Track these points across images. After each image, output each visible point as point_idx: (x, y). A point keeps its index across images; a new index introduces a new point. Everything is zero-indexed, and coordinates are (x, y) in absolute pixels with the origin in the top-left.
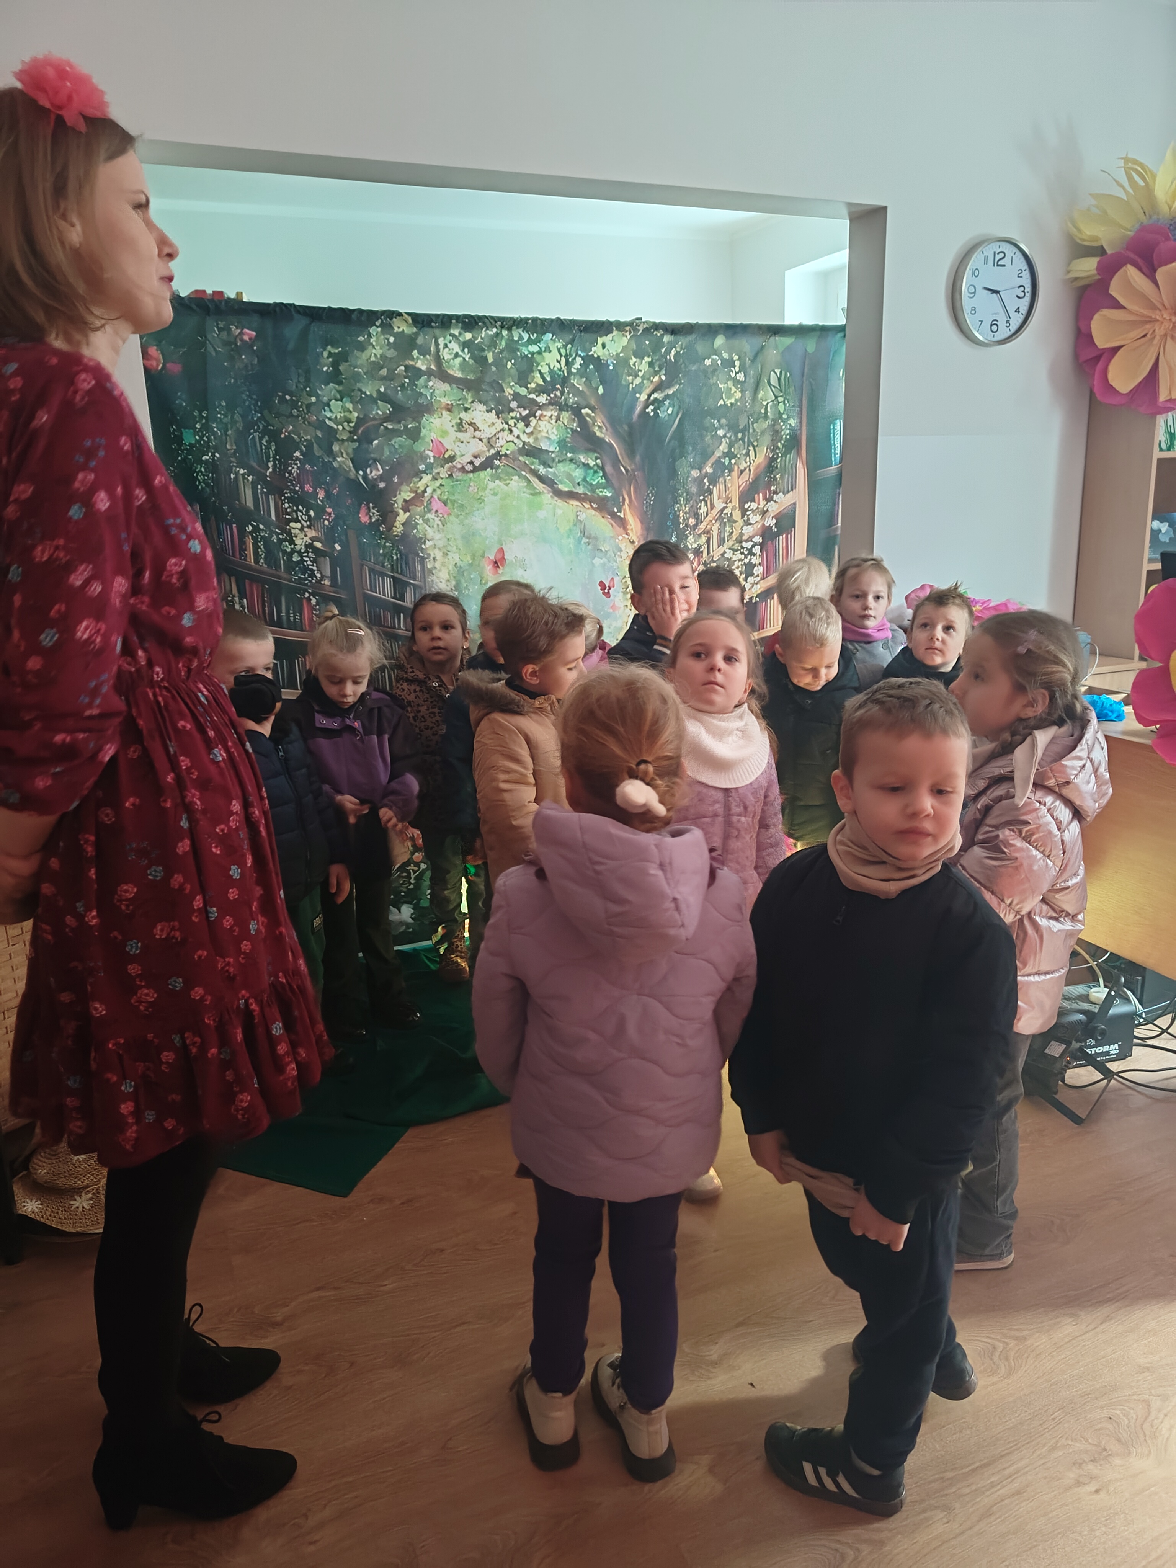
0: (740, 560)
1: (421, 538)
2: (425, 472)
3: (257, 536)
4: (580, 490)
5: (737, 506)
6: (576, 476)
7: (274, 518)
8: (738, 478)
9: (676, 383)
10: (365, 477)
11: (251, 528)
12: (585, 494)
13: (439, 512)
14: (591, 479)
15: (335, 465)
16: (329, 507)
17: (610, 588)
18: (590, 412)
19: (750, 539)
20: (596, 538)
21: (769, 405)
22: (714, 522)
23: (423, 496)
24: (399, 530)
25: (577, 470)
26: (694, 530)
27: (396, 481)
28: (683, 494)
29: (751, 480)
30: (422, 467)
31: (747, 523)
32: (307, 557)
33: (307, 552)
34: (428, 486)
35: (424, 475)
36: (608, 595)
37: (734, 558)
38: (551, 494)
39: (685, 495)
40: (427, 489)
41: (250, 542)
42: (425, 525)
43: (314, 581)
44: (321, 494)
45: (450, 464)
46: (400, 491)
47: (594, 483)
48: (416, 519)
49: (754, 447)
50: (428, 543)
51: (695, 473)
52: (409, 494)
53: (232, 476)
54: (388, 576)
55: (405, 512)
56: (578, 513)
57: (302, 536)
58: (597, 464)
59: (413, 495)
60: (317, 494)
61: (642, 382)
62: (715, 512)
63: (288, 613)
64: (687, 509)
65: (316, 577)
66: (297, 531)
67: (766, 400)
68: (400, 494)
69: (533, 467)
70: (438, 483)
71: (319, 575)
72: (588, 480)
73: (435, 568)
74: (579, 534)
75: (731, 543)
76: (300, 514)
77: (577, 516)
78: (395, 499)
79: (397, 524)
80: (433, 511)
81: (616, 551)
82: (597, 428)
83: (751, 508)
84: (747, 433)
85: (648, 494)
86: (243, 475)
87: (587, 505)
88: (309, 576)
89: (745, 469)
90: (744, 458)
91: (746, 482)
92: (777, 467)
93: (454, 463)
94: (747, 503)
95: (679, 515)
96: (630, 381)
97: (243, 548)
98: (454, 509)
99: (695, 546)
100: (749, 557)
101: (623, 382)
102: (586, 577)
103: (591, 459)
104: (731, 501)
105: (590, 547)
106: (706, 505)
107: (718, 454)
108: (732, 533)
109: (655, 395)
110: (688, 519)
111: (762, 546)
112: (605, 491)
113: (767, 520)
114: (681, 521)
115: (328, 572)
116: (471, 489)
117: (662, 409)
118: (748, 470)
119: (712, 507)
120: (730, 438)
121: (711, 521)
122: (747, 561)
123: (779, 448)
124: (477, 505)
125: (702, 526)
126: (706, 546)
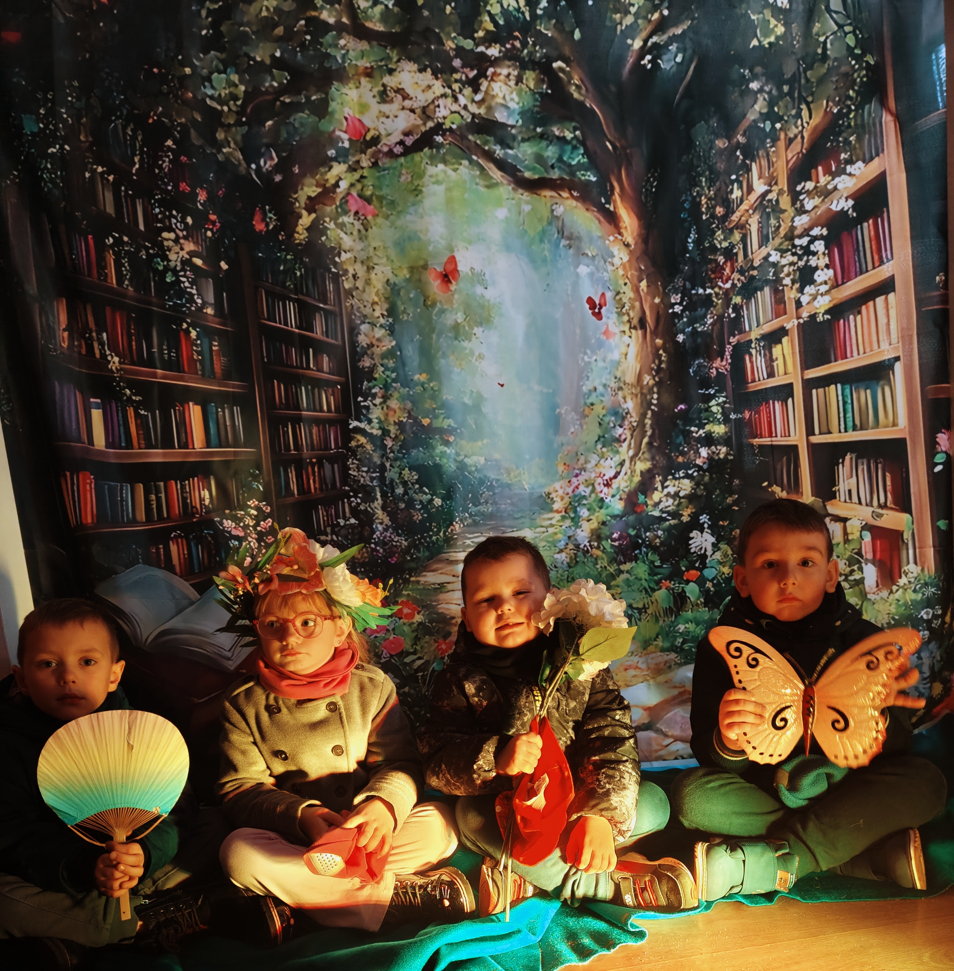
0: (792, 264)
1: (333, 248)
2: (335, 159)
3: (120, 251)
4: (555, 174)
5: (786, 188)
6: (548, 157)
7: (142, 227)
8: (787, 149)
9: (687, 18)
10: (258, 170)
11: (111, 240)
12: (562, 179)
13: (361, 214)
14: (570, 158)
15: (220, 157)
16: (213, 214)
17: (601, 308)
18: (564, 65)
19: (806, 232)
20: (579, 238)
21: (828, 41)
22: (751, 212)
23: (334, 192)
24: (302, 237)
25: (550, 148)
26: (724, 223)
27: (297, 171)
28: (704, 172)
29: (804, 151)
30: (331, 153)
31: (801, 211)
32: (184, 276)
33: (183, 269)
34: (340, 179)
35: (335, 164)
36: (598, 316)
37: (784, 262)
38: (513, 185)
39: (707, 173)
40: (341, 183)
41: (111, 259)
42: (339, 231)
43: (193, 308)
44: (202, 197)
45: (374, 148)
46: (303, 185)
47: (574, 163)
48: (325, 222)
49: (808, 104)
50: (344, 256)
51: (721, 144)
52: (314, 188)
53: (87, 175)
54: (290, 299)
55: (310, 213)
56: (554, 207)
57: (177, 249)
58: (575, 137)
59: (319, 190)
60: (197, 195)
61: (636, 21)
62: (753, 197)
63: (161, 350)
64: (712, 193)
65: (196, 303)
66: (171, 243)
67: (824, 34)
68: (302, 189)
69: (486, 148)
70: (357, 176)
71: (199, 301)
72: (565, 159)
73: (357, 288)
74: (556, 235)
75: (778, 241)
76: (174, 221)
77: (552, 211)
78: (296, 196)
79: (299, 229)
80: (352, 213)
81: (606, 257)
82: (574, 88)
83: (806, 188)
84: (796, 85)
86: (102, 174)
87: (565, 194)
88: (187, 302)
89: (796, 136)
90: (792, 121)
91: (798, 153)
92: (849, 125)
93: (379, 147)
94: (800, 183)
95: (701, 200)
96: (618, 21)
97: (102, 266)
98: (382, 207)
99: (725, 244)
100: (805, 258)
101: (608, 23)
102: (569, 292)
103: (568, 130)
104: (776, 184)
105: (571, 251)
106: (741, 187)
107: (752, 116)
108: (779, 227)
109: (654, 39)
110: (714, 207)
111: (829, 241)
112: (589, 173)
113: (835, 202)
114: (704, 210)
115: (211, 299)
116: (403, 178)
117: (665, 57)
118: (799, 137)
119: (750, 189)
120: (769, 93)
121: (747, 211)
122: (801, 263)
123: (850, 98)
124: (411, 198)
125: (735, 217)
126: (741, 246)
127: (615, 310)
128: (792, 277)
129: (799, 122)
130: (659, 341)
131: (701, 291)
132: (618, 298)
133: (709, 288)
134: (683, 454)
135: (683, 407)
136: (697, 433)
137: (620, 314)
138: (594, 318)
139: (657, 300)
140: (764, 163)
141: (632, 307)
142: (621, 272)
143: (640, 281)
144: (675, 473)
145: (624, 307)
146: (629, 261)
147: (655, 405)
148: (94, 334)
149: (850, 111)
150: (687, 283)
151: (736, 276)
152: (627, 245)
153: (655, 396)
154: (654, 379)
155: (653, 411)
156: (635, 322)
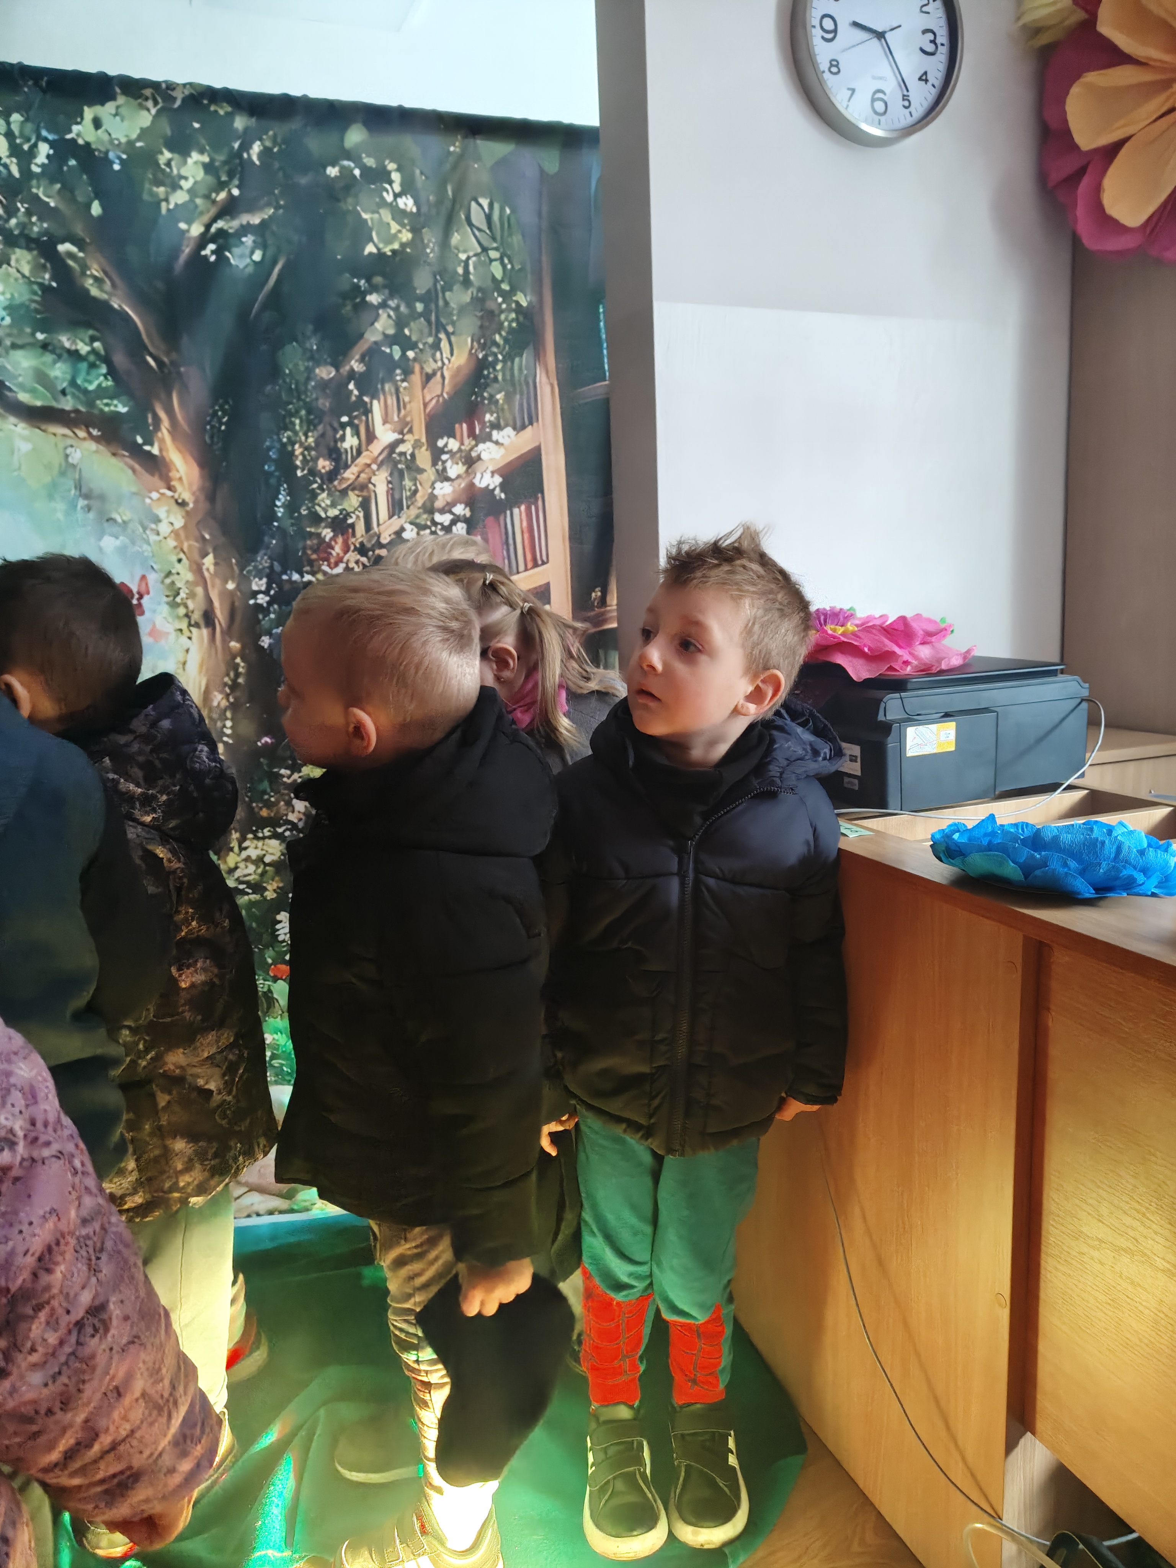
4: (67, 404)
5: (424, 440)
6: (55, 377)
8: (423, 387)
9: (268, 205)
12: (77, 411)
18: (74, 249)
19: (448, 508)
20: (103, 498)
21: (470, 263)
22: (375, 467)
25: (58, 364)
26: (331, 482)
28: (298, 411)
29: (445, 395)
31: (441, 476)
39: (303, 413)
47: (91, 387)
49: (448, 335)
51: (325, 373)
56: (66, 450)
58: (94, 351)
61: (192, 200)
62: (376, 448)
64: (311, 440)
67: (464, 253)
72: (79, 382)
74: (71, 490)
75: (413, 512)
77: (67, 456)
81: (146, 523)
82: (91, 281)
83: (449, 447)
84: (433, 306)
85: (215, 412)
87: (82, 433)
89: (434, 373)
90: (429, 352)
91: (438, 396)
92: (496, 379)
94: (441, 439)
95: (293, 450)
96: (162, 196)
99: (333, 512)
101: (146, 197)
103: (82, 341)
104: (410, 432)
105: (93, 515)
106: (356, 433)
107: (372, 337)
108: (416, 492)
109: (220, 224)
110: (315, 460)
112: (115, 402)
113: (479, 475)
114: (298, 463)
117: (236, 251)
118: (439, 374)
119: (371, 439)
120: (396, 310)
121: (369, 465)
123: (497, 345)
125: (350, 474)
126: (361, 515)
127: (166, 599)
129: (438, 354)
130: (235, 645)
131: (296, 577)
132: (168, 581)
133: (308, 573)
134: (269, 805)
135: (267, 739)
136: (289, 777)
137: (174, 605)
139: (231, 586)
140: (392, 401)
141: (192, 595)
142: (172, 543)
143: (204, 555)
144: (257, 831)
145: (178, 594)
146: (185, 527)
147: (228, 736)
149: (497, 362)
150: (276, 563)
151: (352, 557)
152: (182, 505)
153: (229, 724)
154: (228, 700)
156: (197, 616)
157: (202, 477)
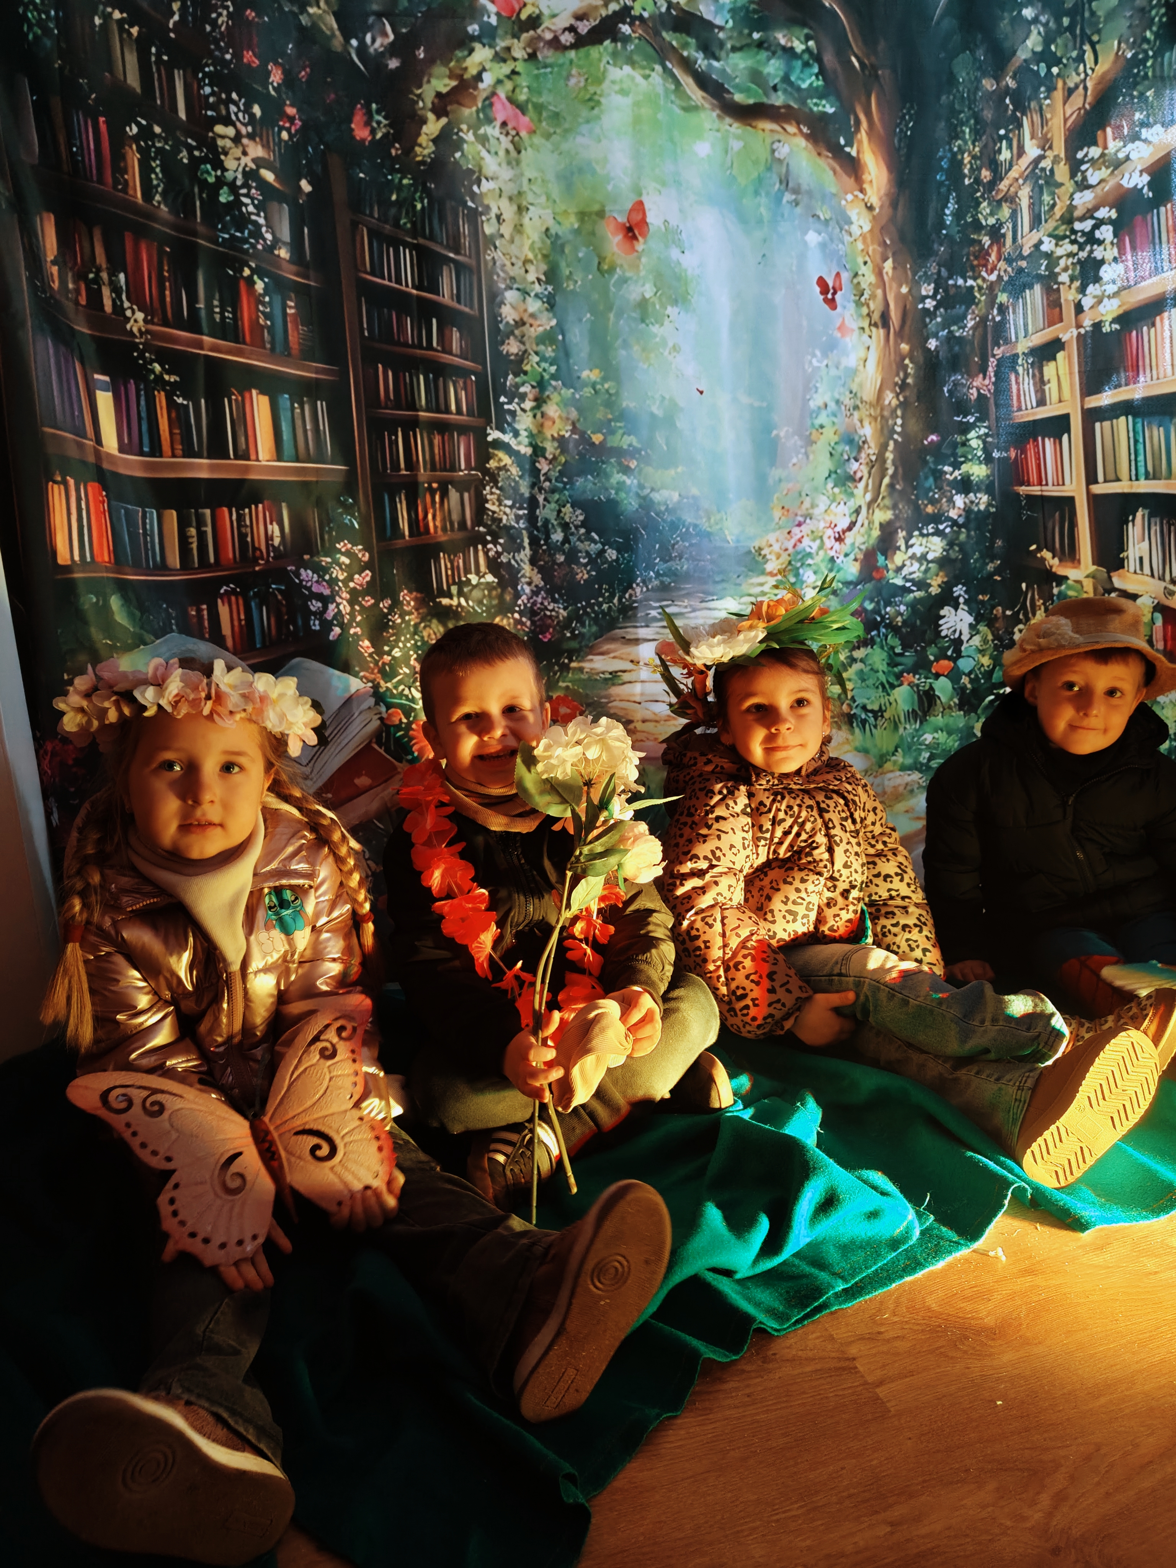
0: (1070, 255)
1: (471, 172)
2: (478, 39)
3: (148, 148)
4: (778, 99)
5: (1062, 155)
6: (769, 74)
7: (182, 115)
8: (1064, 104)
10: (362, 50)
11: (135, 130)
12: (788, 107)
13: (510, 127)
14: (799, 78)
15: (304, 20)
16: (292, 105)
17: (835, 293)
19: (1089, 214)
20: (809, 193)
22: (1021, 181)
23: (476, 88)
24: (426, 152)
25: (772, 61)
26: (990, 192)
27: (422, 56)
28: (968, 121)
29: (1087, 106)
30: (473, 29)
31: (1083, 186)
32: (247, 195)
33: (246, 185)
34: (484, 69)
35: (477, 46)
36: (832, 303)
37: (1060, 252)
38: (718, 112)
39: (972, 122)
40: (485, 76)
41: (134, 158)
42: (480, 147)
43: (260, 247)
44: (276, 77)
45: (532, 33)
46: (430, 76)
47: (804, 86)
48: (460, 130)
49: (1093, 45)
50: (486, 186)
51: (989, 84)
52: (447, 81)
53: (97, 21)
54: (406, 245)
55: (438, 117)
56: (775, 146)
57: (237, 152)
58: (808, 50)
59: (454, 83)
60: (269, 73)
62: (1024, 162)
63: (209, 307)
64: (977, 149)
65: (265, 240)
66: (228, 143)
68: (429, 82)
69: (685, 54)
70: (506, 69)
71: (269, 236)
72: (793, 78)
73: (502, 236)
74: (777, 186)
75: (1051, 225)
76: (233, 108)
77: (773, 151)
78: (419, 92)
79: (423, 139)
80: (498, 124)
81: (842, 223)
83: (1090, 156)
84: (1079, 18)
85: (904, 115)
86: (120, 22)
87: (791, 129)
88: (251, 235)
89: (1077, 86)
90: (1073, 65)
91: (1079, 109)
92: (1146, 76)
93: (539, 31)
94: (1082, 149)
95: (963, 158)
97: (119, 167)
98: (540, 121)
99: (992, 221)
100: (1088, 248)
102: (794, 268)
103: (798, 39)
104: (1051, 148)
105: (798, 210)
106: (1010, 147)
107: (1022, 55)
108: (1054, 205)
110: (979, 169)
111: (1118, 226)
112: (824, 102)
113: (1127, 176)
114: (966, 171)
115: (285, 234)
116: (573, 81)
118: (1081, 86)
119: (1021, 152)
120: (1045, 25)
121: (1017, 180)
122: (1083, 255)
123: (1148, 41)
124: (584, 113)
125: (1003, 186)
126: (1010, 226)
127: (853, 298)
128: (1070, 272)
129: (1081, 67)
130: (905, 347)
131: (960, 282)
132: (855, 281)
133: (970, 278)
134: (933, 502)
135: (933, 437)
136: (951, 474)
137: (859, 304)
138: (826, 307)
139: (904, 290)
140: (1037, 118)
141: (873, 296)
142: (860, 246)
143: (885, 259)
144: (922, 528)
145: (862, 295)
146: (871, 231)
147: (898, 433)
148: (104, 275)
149: (1147, 58)
150: (943, 269)
151: (1002, 265)
152: (870, 208)
153: (899, 421)
154: (898, 399)
155: (896, 441)
156: (876, 317)
157: (889, 181)
